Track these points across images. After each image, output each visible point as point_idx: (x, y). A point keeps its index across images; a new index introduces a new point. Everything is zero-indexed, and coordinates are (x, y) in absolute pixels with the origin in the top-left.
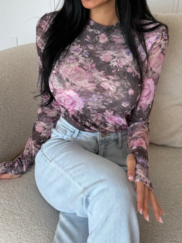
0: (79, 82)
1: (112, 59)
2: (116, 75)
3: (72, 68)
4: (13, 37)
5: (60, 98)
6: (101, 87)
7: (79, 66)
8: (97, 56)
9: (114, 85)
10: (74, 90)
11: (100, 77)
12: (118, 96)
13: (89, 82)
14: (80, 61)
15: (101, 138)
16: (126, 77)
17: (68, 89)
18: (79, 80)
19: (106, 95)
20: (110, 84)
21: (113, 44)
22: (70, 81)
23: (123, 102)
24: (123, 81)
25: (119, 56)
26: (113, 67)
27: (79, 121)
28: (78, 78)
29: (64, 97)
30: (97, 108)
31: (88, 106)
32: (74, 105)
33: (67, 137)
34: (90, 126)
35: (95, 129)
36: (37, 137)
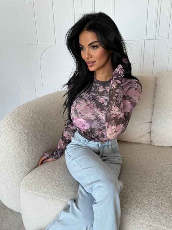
1: (105, 101)
3: (83, 106)
6: (98, 117)
8: (97, 99)
11: (98, 112)
14: (87, 102)
15: (101, 145)
18: (86, 113)
22: (81, 113)
27: (88, 135)
29: (77, 122)
30: (98, 128)
31: (92, 127)
32: (84, 126)
33: (81, 144)
34: (95, 138)
35: (97, 140)
36: (64, 139)
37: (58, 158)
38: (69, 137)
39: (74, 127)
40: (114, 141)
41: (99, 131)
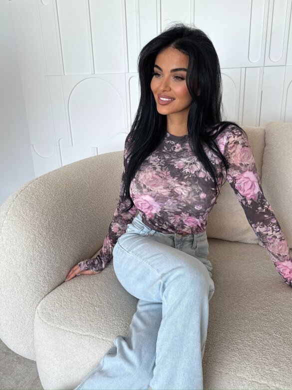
0: (155, 188)
1: (185, 166)
2: (188, 181)
3: (150, 176)
5: (137, 202)
6: (175, 192)
7: (156, 174)
8: (172, 164)
9: (186, 190)
10: (151, 196)
11: (173, 183)
12: (190, 200)
13: (164, 188)
14: (157, 170)
15: (178, 239)
17: (145, 194)
19: (179, 199)
20: (182, 189)
22: (147, 187)
23: (195, 205)
24: (194, 186)
25: (191, 162)
26: (185, 173)
27: (157, 224)
28: (155, 185)
29: (141, 201)
30: (174, 211)
31: (165, 209)
32: (151, 208)
33: (143, 233)
34: (168, 228)
35: (172, 231)
36: (113, 237)
37: (102, 269)
38: (120, 232)
39: (129, 216)
40: (202, 235)
41: (176, 216)
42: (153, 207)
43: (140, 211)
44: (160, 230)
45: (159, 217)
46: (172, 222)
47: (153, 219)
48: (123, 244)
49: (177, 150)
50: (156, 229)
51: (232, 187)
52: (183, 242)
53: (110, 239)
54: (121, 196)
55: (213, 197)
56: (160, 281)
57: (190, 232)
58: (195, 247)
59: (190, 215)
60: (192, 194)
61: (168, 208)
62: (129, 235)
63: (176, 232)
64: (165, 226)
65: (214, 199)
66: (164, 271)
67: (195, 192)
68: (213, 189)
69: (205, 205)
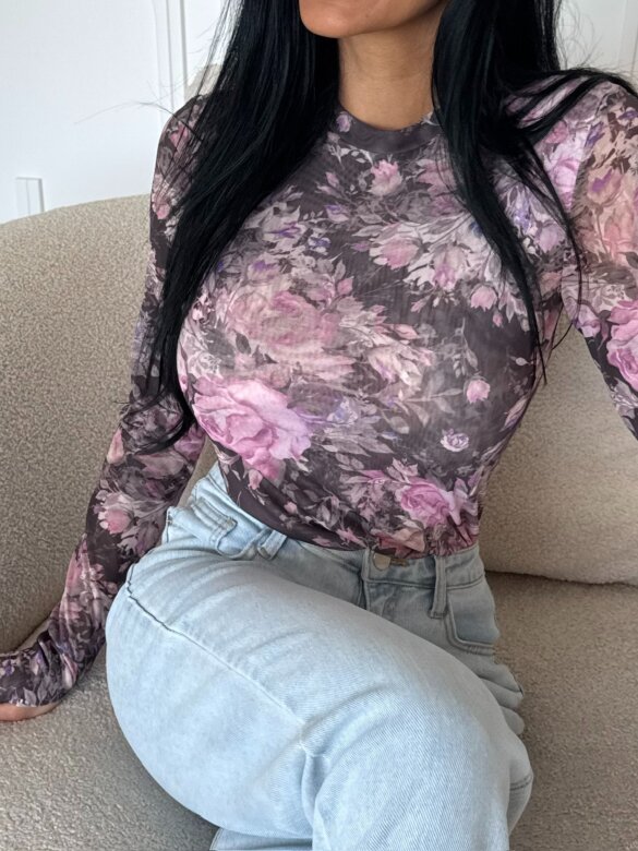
0: (288, 350)
1: (418, 256)
2: (427, 322)
3: (265, 299)
4: (27, 179)
5: (209, 411)
6: (369, 367)
7: (291, 291)
8: (359, 247)
9: (414, 361)
10: (270, 383)
11: (366, 330)
12: (427, 406)
13: (327, 351)
14: (294, 271)
16: (460, 331)
17: (245, 378)
18: (288, 345)
19: (386, 401)
20: (401, 357)
21: (421, 195)
22: (253, 348)
23: (444, 432)
24: (448, 346)
25: (442, 242)
26: (416, 288)
28: (286, 337)
29: (225, 408)
30: (362, 452)
31: (327, 442)
32: (268, 438)
33: (236, 545)
34: (337, 526)
35: (355, 539)
36: (107, 553)
37: (63, 695)
38: (134, 530)
39: (170, 462)
40: (465, 562)
41: (371, 473)
42: (279, 432)
43: (222, 448)
44: (307, 532)
45: (301, 473)
46: (355, 496)
47: (277, 482)
48: (148, 593)
49: (379, 189)
50: (289, 525)
51: (594, 355)
52: (394, 586)
53: (93, 562)
54: (136, 379)
55: (518, 398)
56: (302, 746)
57: (422, 548)
58: (441, 609)
59: (423, 473)
60: (437, 382)
61: (342, 437)
62: (174, 555)
63: (370, 545)
64: (327, 516)
65: (520, 405)
66: (316, 705)
67: (449, 376)
68: (521, 361)
69: (482, 433)
